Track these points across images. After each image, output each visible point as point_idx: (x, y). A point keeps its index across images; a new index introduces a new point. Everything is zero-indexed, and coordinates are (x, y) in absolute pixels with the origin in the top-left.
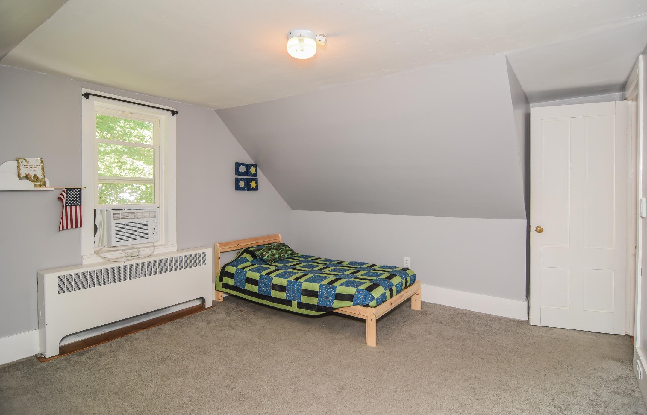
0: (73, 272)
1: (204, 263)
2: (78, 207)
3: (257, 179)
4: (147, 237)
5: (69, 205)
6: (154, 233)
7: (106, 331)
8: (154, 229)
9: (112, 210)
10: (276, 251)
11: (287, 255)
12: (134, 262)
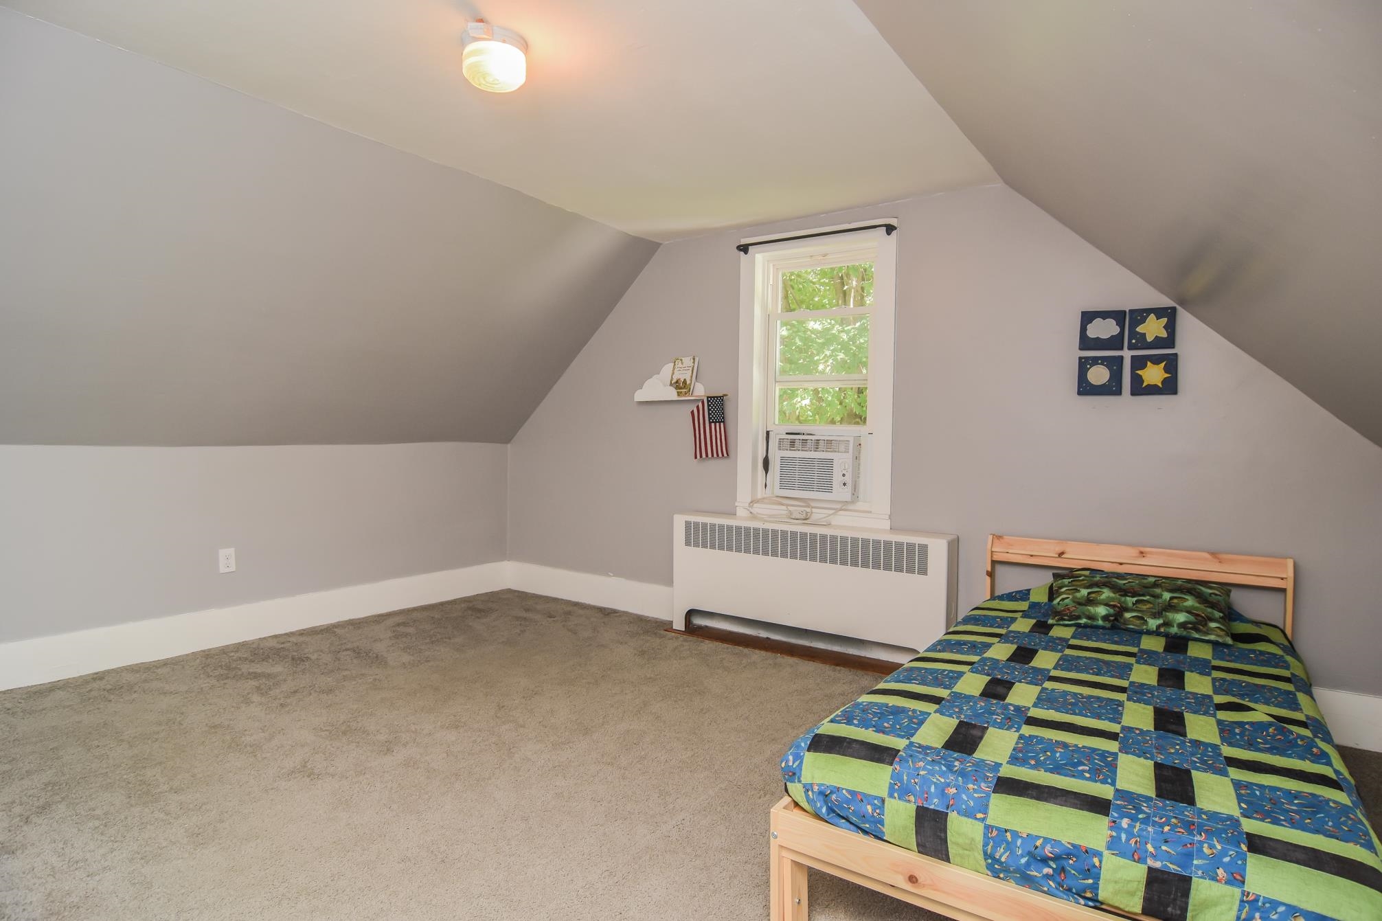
0: (718, 521)
1: (923, 571)
2: (722, 424)
3: (1176, 355)
4: (829, 489)
5: (713, 422)
6: (844, 484)
7: (763, 634)
8: (844, 475)
9: (787, 433)
10: (1112, 595)
11: (1160, 621)
12: (800, 529)
